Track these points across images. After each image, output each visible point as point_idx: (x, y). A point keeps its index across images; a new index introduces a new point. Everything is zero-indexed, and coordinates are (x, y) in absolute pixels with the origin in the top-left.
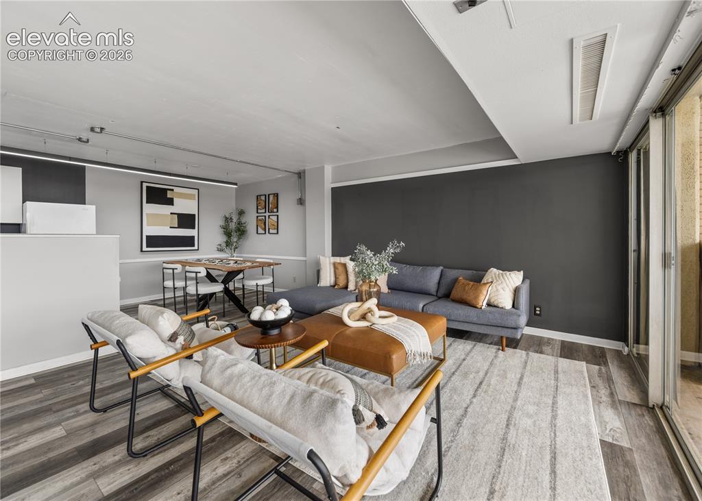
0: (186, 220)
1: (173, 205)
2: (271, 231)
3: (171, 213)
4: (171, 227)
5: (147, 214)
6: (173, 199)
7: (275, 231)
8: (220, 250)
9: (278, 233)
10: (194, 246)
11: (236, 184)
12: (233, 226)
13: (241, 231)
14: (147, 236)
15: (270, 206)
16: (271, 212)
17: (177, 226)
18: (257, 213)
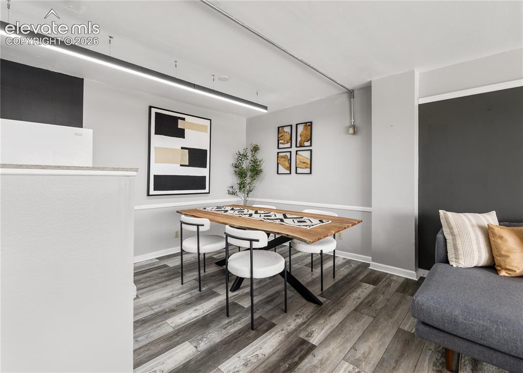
0: (198, 157)
1: (184, 138)
2: (299, 170)
3: (182, 148)
4: (181, 165)
5: (155, 148)
6: (184, 129)
7: (308, 171)
8: (233, 194)
9: (311, 173)
10: (205, 188)
11: (266, 108)
12: (246, 165)
13: (256, 171)
14: (154, 176)
15: (299, 139)
16: (301, 146)
17: (188, 164)
18: (278, 148)
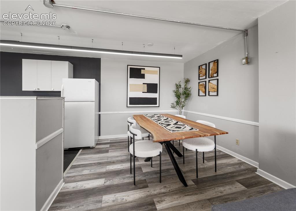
0: (152, 88)
1: (144, 78)
2: (211, 94)
3: (143, 84)
4: (143, 92)
5: (130, 84)
6: (144, 74)
7: (215, 94)
8: (173, 107)
9: (217, 95)
10: (156, 104)
11: (181, 56)
12: (181, 90)
13: (187, 94)
14: (130, 98)
15: (210, 72)
16: (212, 77)
17: (146, 92)
18: (199, 79)
